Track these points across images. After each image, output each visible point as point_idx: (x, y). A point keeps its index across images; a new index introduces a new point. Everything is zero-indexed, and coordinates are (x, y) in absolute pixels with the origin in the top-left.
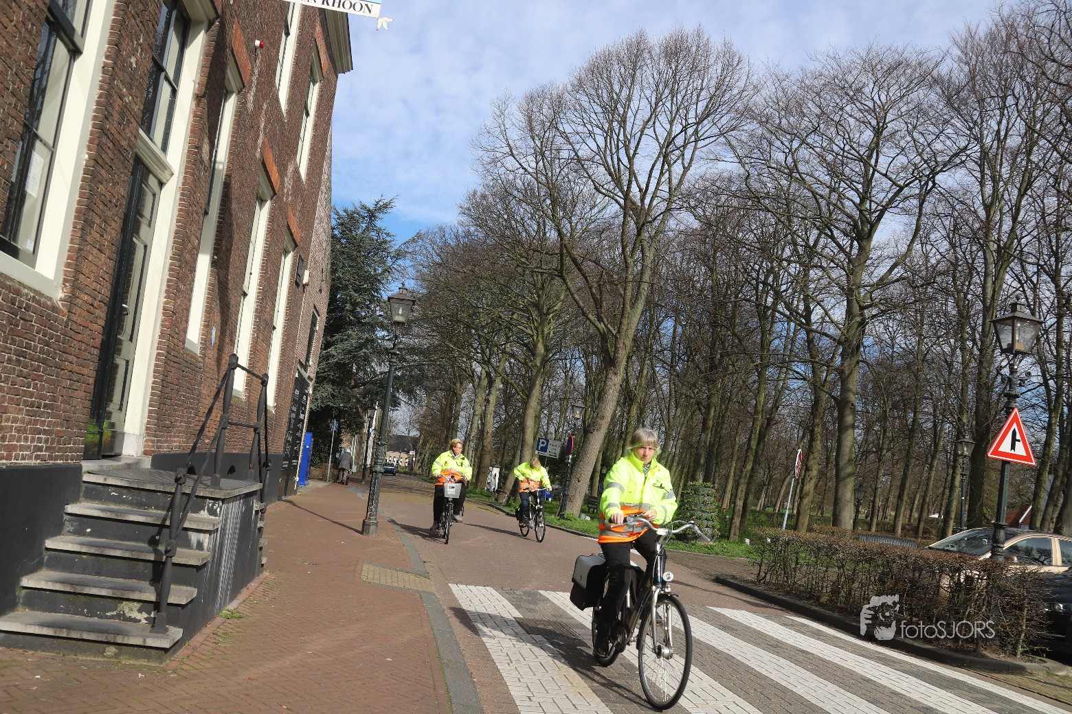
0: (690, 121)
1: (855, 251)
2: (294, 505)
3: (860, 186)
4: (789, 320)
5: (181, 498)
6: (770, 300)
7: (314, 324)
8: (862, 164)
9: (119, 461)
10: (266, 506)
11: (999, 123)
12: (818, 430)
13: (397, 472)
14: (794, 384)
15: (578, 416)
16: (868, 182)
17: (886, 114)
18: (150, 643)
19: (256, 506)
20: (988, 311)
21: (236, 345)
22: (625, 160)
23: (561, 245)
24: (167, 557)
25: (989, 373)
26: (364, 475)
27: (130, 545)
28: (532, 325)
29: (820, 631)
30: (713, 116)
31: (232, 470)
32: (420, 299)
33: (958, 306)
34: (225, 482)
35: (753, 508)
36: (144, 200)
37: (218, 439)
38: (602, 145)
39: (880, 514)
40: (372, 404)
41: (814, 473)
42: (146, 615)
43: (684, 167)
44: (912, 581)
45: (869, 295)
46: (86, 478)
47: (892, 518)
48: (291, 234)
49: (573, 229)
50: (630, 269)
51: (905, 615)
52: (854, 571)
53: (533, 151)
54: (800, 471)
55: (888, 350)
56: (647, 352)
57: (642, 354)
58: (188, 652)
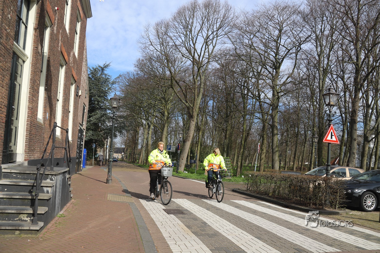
0: (214, 30)
1: (274, 73)
2: (82, 175)
3: (275, 50)
4: (253, 98)
5: (39, 175)
6: (246, 92)
7: (84, 109)
8: (275, 42)
9: (16, 163)
10: (71, 176)
11: (321, 26)
12: (265, 136)
13: (118, 161)
14: (256, 121)
15: (181, 137)
16: (278, 49)
17: (283, 24)
18: (32, 228)
19: (67, 176)
20: (321, 92)
21: (56, 119)
22: (192, 45)
23: (171, 76)
24: (36, 197)
25: (322, 113)
26: (106, 163)
27: (21, 194)
28: (163, 105)
29: (269, 205)
30: (222, 28)
31: (58, 164)
32: (122, 98)
33: (311, 90)
34: (55, 169)
35: (244, 165)
36: (18, 68)
37: (51, 153)
38: (184, 40)
39: (288, 164)
40: (107, 137)
41: (265, 151)
42: (29, 219)
43: (213, 46)
44: (300, 186)
45: (280, 88)
46: (3, 171)
47: (292, 165)
48: (74, 78)
49: (175, 70)
50: (196, 84)
51: (298, 198)
52: (280, 184)
53: (159, 43)
54: (260, 151)
55: (288, 107)
56: (204, 112)
57: (202, 113)
58: (46, 230)
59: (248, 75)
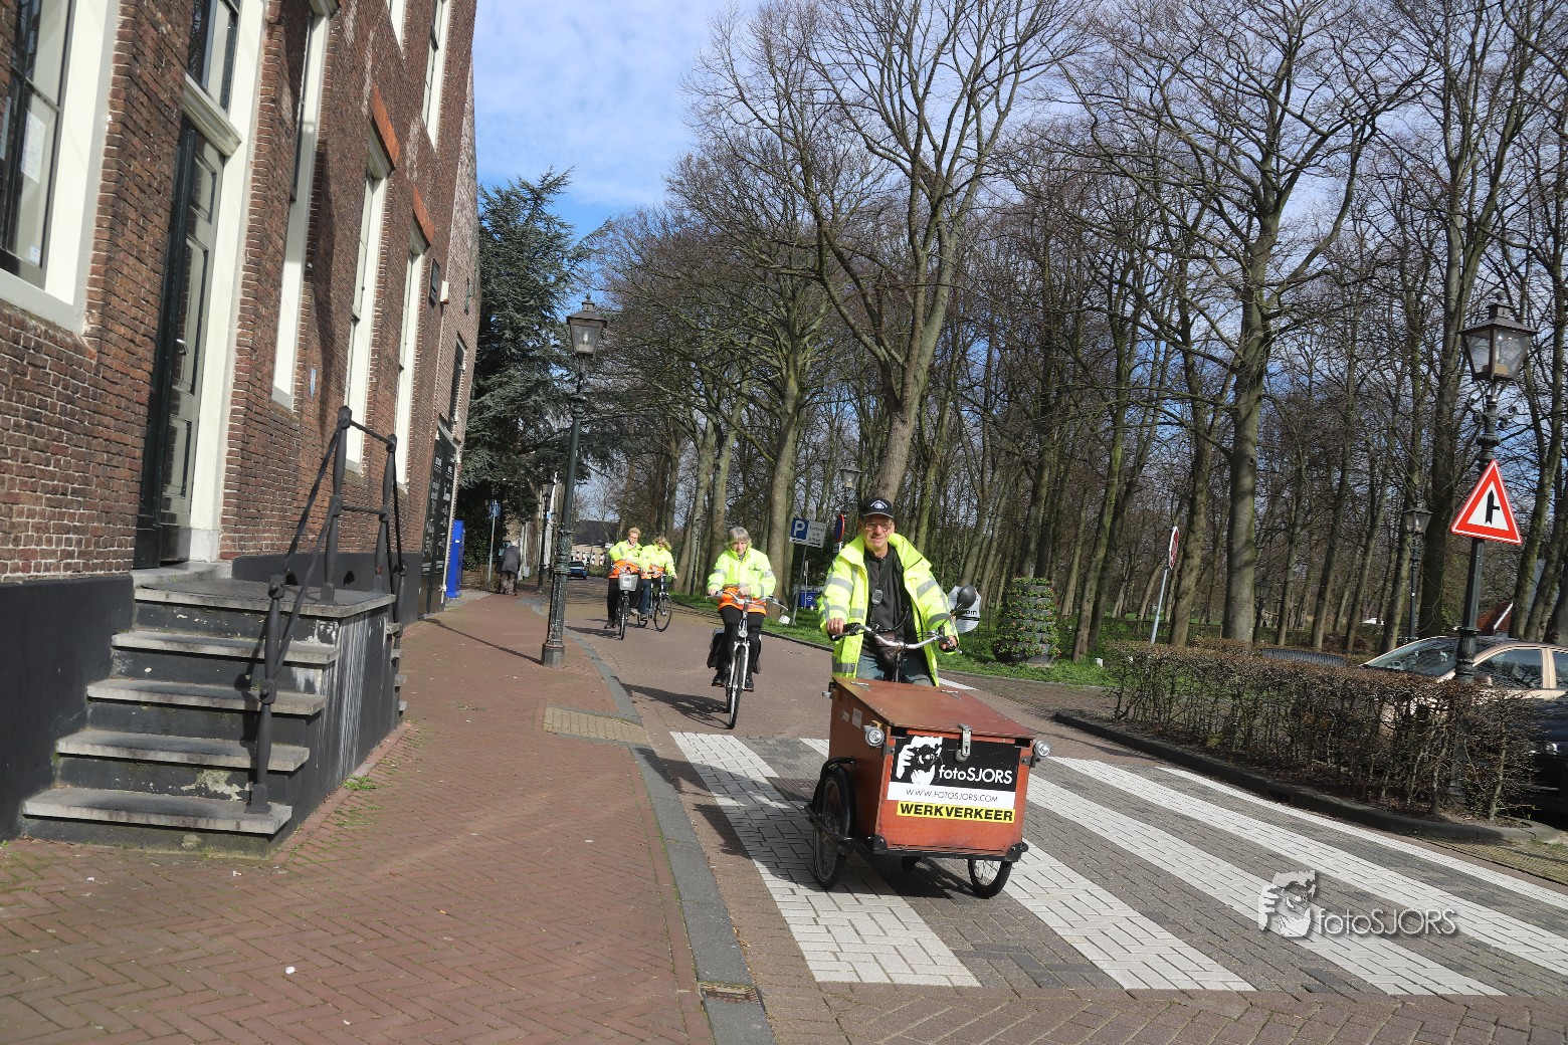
0: (1007, 42)
1: (1255, 234)
2: (443, 626)
3: (1262, 135)
4: (1158, 336)
5: (279, 619)
6: (1129, 309)
7: (458, 360)
8: (1265, 101)
9: (186, 569)
10: (402, 628)
11: (1474, 34)
12: (1201, 498)
13: (589, 574)
14: (1166, 432)
15: (850, 485)
16: (1274, 129)
17: (1302, 23)
18: (246, 827)
19: (388, 628)
20: (1452, 319)
21: (346, 396)
22: (911, 103)
23: (819, 233)
24: (264, 704)
25: (1453, 410)
26: (540, 582)
27: (208, 690)
28: (779, 354)
29: (1205, 787)
30: (1041, 33)
31: (349, 579)
32: (613, 320)
33: (1407, 312)
34: (342, 594)
35: (1107, 614)
36: (199, 183)
37: (327, 533)
38: (876, 81)
40: (549, 477)
41: (1196, 561)
42: (237, 789)
43: (999, 112)
44: (1339, 714)
45: (1275, 298)
46: (139, 595)
47: (1310, 625)
48: (420, 228)
49: (836, 210)
50: (923, 266)
51: (1330, 764)
52: (1257, 700)
53: (774, 94)
54: (1176, 560)
55: (1305, 379)
56: (949, 388)
57: (942, 391)
58: (302, 839)
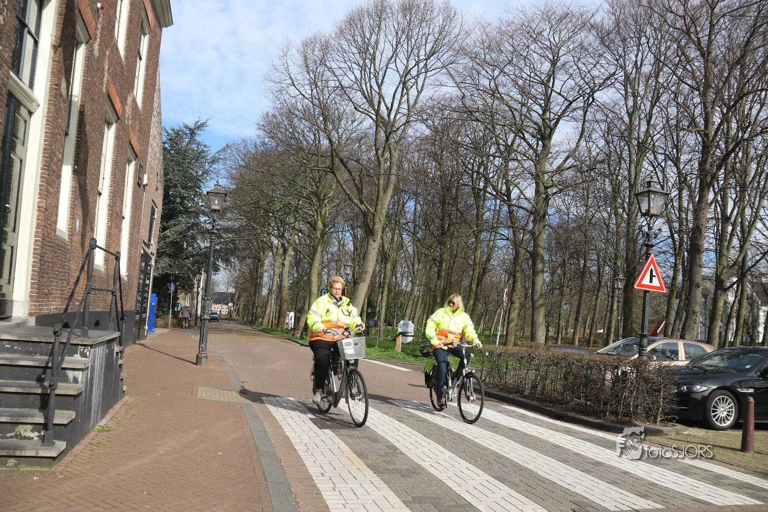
0: (421, 58)
1: (540, 148)
2: (146, 347)
3: (542, 102)
4: (496, 198)
5: (59, 347)
6: (482, 184)
7: (153, 213)
8: (543, 86)
9: (11, 321)
10: (124, 349)
11: (637, 56)
12: (518, 275)
13: (220, 319)
14: (501, 243)
15: (348, 272)
16: (548, 99)
17: (559, 50)
18: (41, 454)
19: (117, 349)
20: (632, 188)
21: (95, 232)
22: (376, 87)
23: (332, 150)
24: (51, 390)
25: (634, 230)
26: (197, 323)
27: (22, 383)
29: (524, 414)
30: (437, 53)
31: (97, 324)
32: (230, 193)
33: (612, 184)
34: (92, 333)
36: (17, 126)
37: (85, 301)
38: (359, 76)
39: (564, 332)
40: (199, 271)
41: (517, 305)
42: (37, 434)
43: (418, 91)
44: (586, 377)
45: (550, 178)
47: (572, 334)
48: (133, 148)
49: (340, 138)
50: (382, 166)
51: (582, 401)
52: (547, 371)
53: (309, 82)
54: (507, 304)
55: (565, 217)
56: (396, 224)
57: (393, 226)
58: (71, 458)
59: (488, 150)
